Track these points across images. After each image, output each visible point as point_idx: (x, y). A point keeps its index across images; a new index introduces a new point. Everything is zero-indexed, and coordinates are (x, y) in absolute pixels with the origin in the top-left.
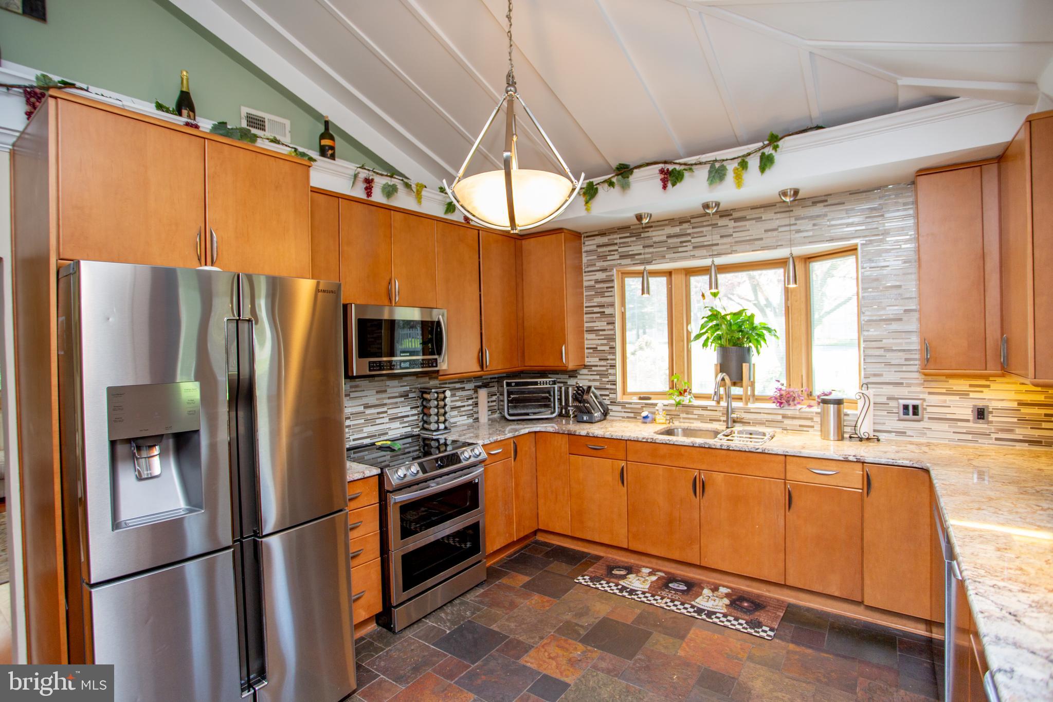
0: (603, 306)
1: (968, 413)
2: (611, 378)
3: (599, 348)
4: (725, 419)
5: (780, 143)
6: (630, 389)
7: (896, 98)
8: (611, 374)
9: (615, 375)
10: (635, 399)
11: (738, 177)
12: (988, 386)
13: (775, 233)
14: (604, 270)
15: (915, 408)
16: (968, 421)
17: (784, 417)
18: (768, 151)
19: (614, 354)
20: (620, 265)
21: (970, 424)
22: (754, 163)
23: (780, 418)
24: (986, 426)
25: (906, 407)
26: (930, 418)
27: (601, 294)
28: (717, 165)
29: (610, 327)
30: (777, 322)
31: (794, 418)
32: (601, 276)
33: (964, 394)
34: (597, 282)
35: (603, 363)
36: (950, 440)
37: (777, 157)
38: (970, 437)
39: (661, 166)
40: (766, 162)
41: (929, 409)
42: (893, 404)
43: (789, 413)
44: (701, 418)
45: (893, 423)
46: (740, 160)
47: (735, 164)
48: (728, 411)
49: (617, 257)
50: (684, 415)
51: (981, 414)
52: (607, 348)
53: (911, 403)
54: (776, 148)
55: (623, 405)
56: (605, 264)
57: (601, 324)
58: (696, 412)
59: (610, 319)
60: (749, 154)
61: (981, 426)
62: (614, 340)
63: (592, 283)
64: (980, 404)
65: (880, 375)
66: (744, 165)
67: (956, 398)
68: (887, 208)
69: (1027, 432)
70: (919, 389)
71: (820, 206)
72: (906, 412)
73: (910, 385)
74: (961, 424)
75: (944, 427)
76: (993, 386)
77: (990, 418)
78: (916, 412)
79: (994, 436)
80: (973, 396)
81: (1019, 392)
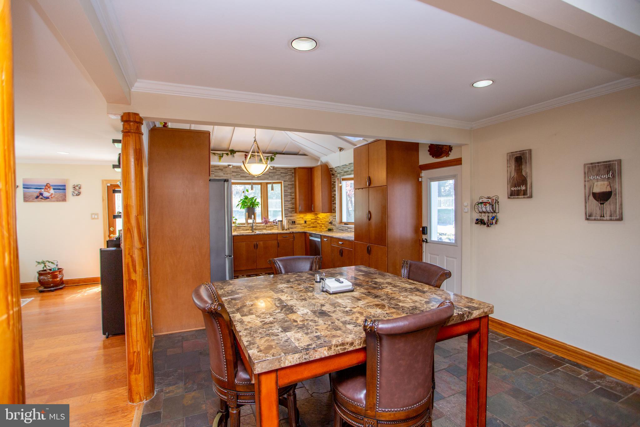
1: (303, 222)
4: (251, 229)
5: (276, 155)
7: (299, 152)
15: (294, 222)
16: (303, 224)
17: (267, 227)
18: (273, 157)
21: (304, 225)
23: (265, 227)
24: (306, 225)
25: (293, 222)
26: (297, 224)
30: (259, 200)
31: (269, 227)
33: (302, 218)
36: (300, 228)
37: (275, 158)
38: (303, 227)
39: (245, 153)
40: (272, 159)
41: (297, 222)
42: (290, 221)
43: (268, 226)
44: (243, 230)
45: (291, 227)
46: (267, 157)
48: (252, 227)
50: (238, 229)
51: (305, 222)
53: (294, 221)
54: (275, 156)
58: (242, 228)
60: (269, 156)
64: (305, 220)
65: (287, 214)
67: (301, 219)
68: (289, 173)
69: (312, 225)
70: (295, 217)
71: (275, 170)
72: (293, 223)
73: (293, 216)
74: (302, 225)
75: (299, 226)
76: (307, 216)
77: (307, 223)
78: (295, 223)
79: (308, 227)
80: (304, 218)
81: (311, 217)
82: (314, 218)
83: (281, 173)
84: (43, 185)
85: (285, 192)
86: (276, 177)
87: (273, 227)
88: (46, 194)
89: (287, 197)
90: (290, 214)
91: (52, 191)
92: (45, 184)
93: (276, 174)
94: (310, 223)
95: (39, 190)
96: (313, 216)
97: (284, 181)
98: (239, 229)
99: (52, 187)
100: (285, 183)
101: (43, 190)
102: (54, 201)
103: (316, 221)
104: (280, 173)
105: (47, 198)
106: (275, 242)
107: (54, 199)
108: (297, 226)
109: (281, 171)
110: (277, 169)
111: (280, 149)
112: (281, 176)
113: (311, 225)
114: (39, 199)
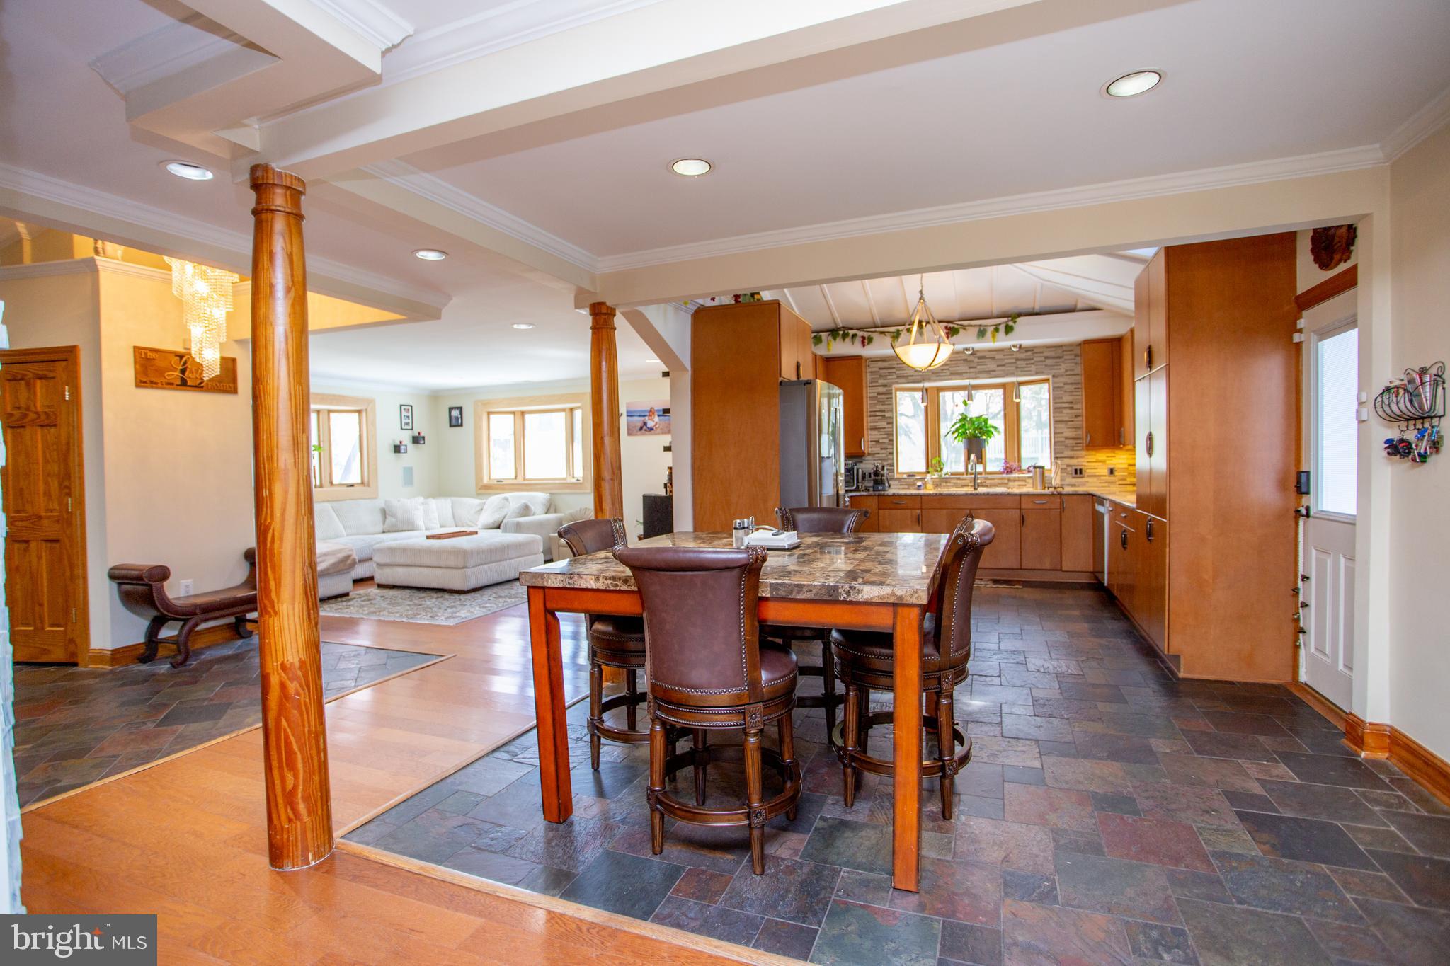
0: (884, 411)
1: (1106, 472)
2: (890, 462)
3: (881, 441)
4: (972, 484)
5: (1018, 320)
6: (900, 471)
7: (1076, 306)
8: (888, 459)
9: (893, 459)
10: (905, 476)
11: (994, 336)
12: (1115, 456)
13: (1003, 368)
14: (885, 386)
15: (1081, 470)
16: (1105, 475)
17: (1009, 480)
18: (1011, 323)
19: (892, 445)
20: (897, 383)
21: (1107, 478)
22: (1002, 328)
23: (1006, 481)
24: (1114, 478)
25: (1076, 470)
26: (1088, 476)
27: (883, 402)
28: (982, 328)
29: (890, 426)
30: (999, 423)
31: (1014, 480)
32: (881, 390)
33: (1103, 462)
34: (879, 394)
35: (883, 451)
36: (1096, 486)
37: (1015, 326)
38: (1106, 484)
40: (1009, 329)
41: (1088, 471)
42: (1069, 469)
43: (1012, 478)
44: (956, 486)
45: (1069, 480)
46: (994, 327)
47: (992, 328)
48: (975, 479)
49: (895, 377)
51: (1112, 471)
52: (886, 441)
53: (1078, 468)
54: (1015, 322)
55: (899, 480)
56: (886, 382)
57: (883, 424)
58: (952, 481)
59: (889, 421)
60: (1000, 324)
61: (1112, 478)
62: (892, 435)
63: (875, 395)
64: (1112, 467)
65: (1062, 453)
66: (997, 330)
67: (1101, 464)
68: (1065, 357)
70: (1082, 460)
71: (1029, 353)
72: (1076, 473)
73: (1077, 458)
74: (1102, 478)
75: (1095, 480)
76: (1117, 456)
77: (1116, 474)
78: (1081, 473)
80: (1108, 462)
83: (1046, 358)
84: (646, 411)
85: (1058, 401)
86: (1033, 368)
87: (1025, 481)
88: (650, 424)
89: (1062, 412)
90: (1068, 453)
91: (656, 419)
92: (649, 409)
93: (1032, 362)
95: (642, 418)
97: (1053, 376)
98: (946, 482)
99: (656, 413)
100: (1056, 380)
101: (647, 418)
102: (659, 434)
104: (1043, 359)
105: (651, 429)
106: (1015, 514)
107: (659, 431)
108: (1087, 481)
109: (1046, 354)
110: (1036, 350)
111: (1026, 305)
112: (1046, 365)
113: (1128, 479)
114: (643, 431)
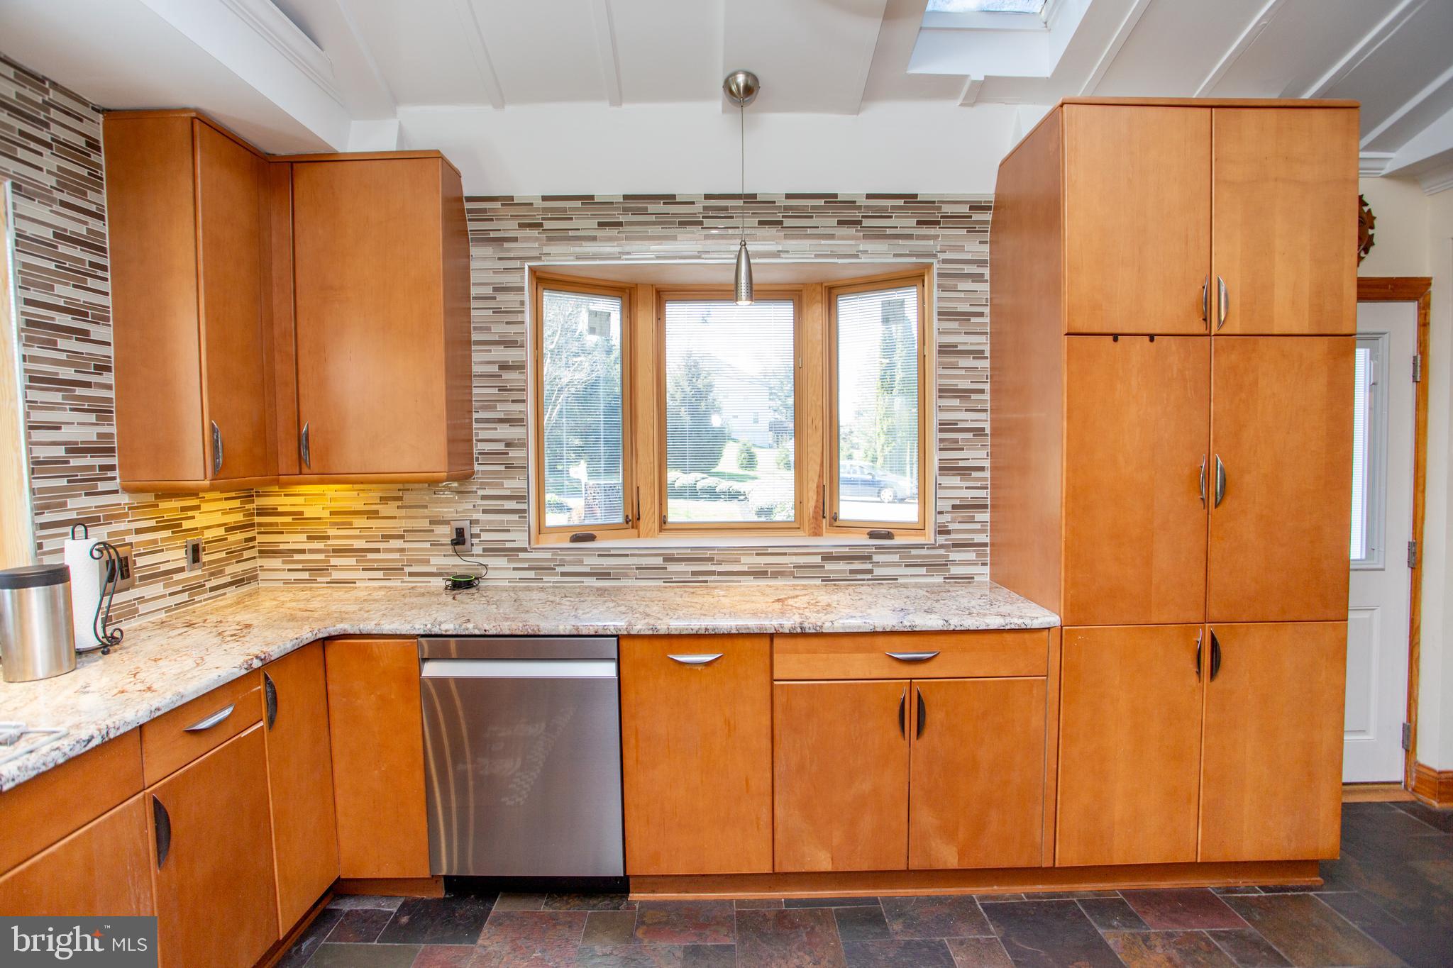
1: (181, 556)
12: (197, 508)
15: (122, 561)
16: (182, 570)
24: (199, 572)
26: (142, 578)
33: (174, 526)
36: (168, 609)
38: (184, 597)
41: (139, 562)
51: (195, 554)
61: (196, 573)
64: (193, 539)
67: (168, 533)
69: (234, 569)
70: (123, 526)
74: (176, 577)
75: (157, 588)
76: (205, 507)
77: (205, 558)
79: (208, 585)
80: (186, 525)
81: (224, 512)
82: (238, 517)
94: (223, 555)
96: (236, 503)
103: (253, 539)
108: (141, 600)
113: (228, 570)
